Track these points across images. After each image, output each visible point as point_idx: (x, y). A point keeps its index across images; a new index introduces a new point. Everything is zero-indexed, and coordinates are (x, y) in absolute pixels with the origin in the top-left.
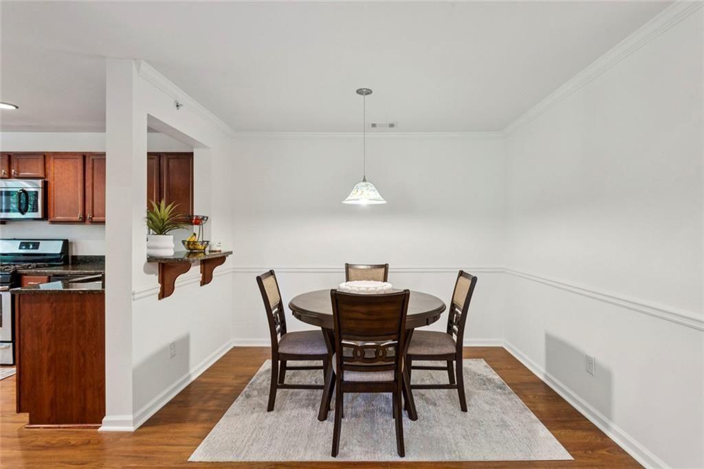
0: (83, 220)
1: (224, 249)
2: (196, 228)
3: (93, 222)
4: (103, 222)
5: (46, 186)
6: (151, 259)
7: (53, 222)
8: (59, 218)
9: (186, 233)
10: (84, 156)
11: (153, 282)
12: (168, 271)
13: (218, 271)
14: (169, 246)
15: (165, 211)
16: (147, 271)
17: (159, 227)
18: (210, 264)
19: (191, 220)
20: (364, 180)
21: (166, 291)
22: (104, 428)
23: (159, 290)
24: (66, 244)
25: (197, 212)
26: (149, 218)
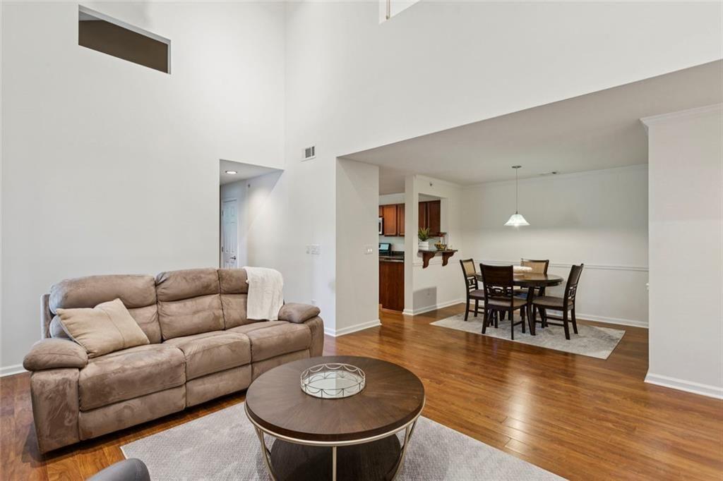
0: (396, 235)
1: (454, 249)
2: (442, 238)
3: (400, 236)
4: (404, 236)
5: (383, 219)
6: (420, 251)
7: (386, 236)
8: (388, 234)
9: (435, 241)
10: (397, 206)
11: (420, 260)
12: (426, 256)
13: (450, 259)
14: (427, 246)
15: (425, 232)
16: (419, 256)
17: (423, 238)
18: (447, 255)
19: (439, 234)
20: (517, 213)
21: (425, 265)
22: (403, 313)
23: (422, 264)
24: (390, 245)
25: (442, 231)
26: (419, 235)
